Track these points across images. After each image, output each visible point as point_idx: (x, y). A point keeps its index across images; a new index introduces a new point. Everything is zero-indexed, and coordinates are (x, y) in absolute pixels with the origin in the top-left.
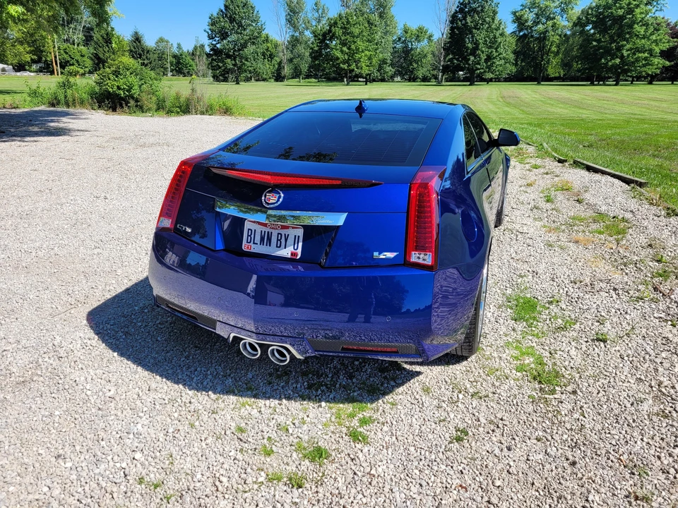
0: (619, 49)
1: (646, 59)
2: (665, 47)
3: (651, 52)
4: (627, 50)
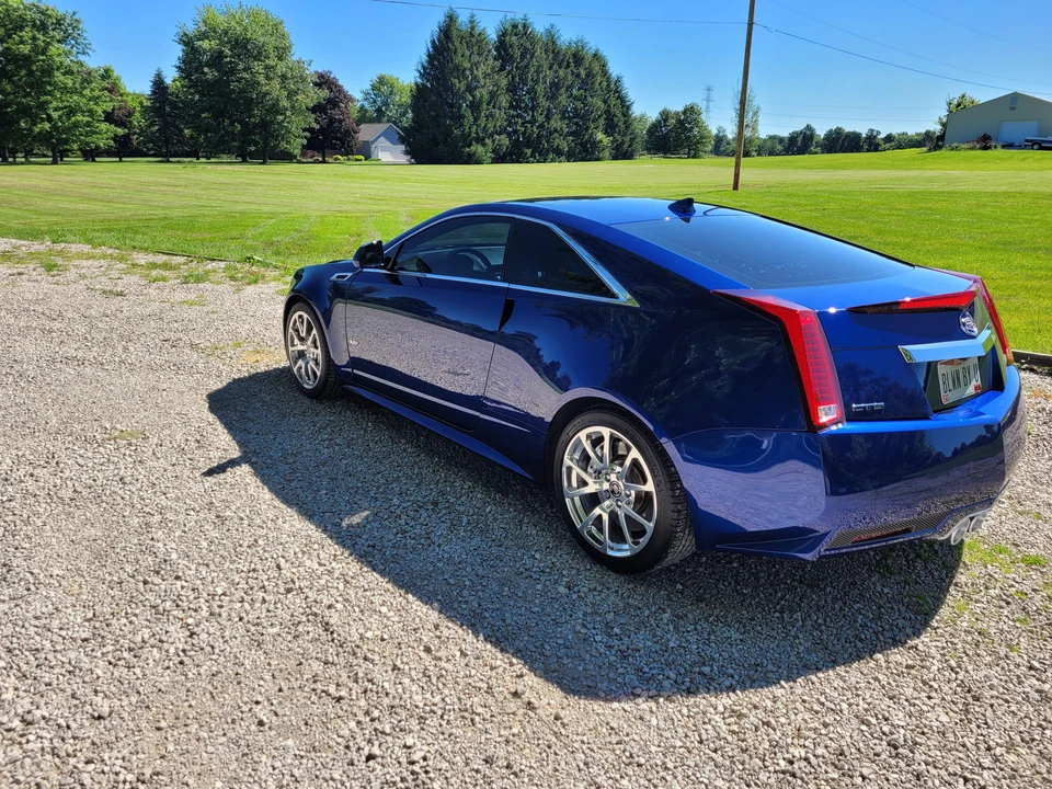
0: (43, 106)
1: (88, 124)
2: (109, 107)
3: (92, 113)
4: (55, 110)
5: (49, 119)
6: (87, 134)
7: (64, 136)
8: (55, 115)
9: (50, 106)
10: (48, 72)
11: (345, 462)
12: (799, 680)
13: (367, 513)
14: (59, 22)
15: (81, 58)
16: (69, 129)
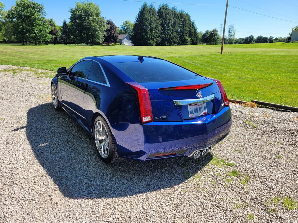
0: (33, 30)
1: (45, 34)
2: (50, 30)
3: (46, 31)
4: (36, 31)
5: (35, 33)
6: (45, 37)
7: (38, 38)
8: (36, 32)
9: (35, 29)
10: (34, 20)
11: (53, 129)
12: (134, 196)
13: (48, 143)
14: (38, 7)
15: (43, 16)
16: (40, 36)
